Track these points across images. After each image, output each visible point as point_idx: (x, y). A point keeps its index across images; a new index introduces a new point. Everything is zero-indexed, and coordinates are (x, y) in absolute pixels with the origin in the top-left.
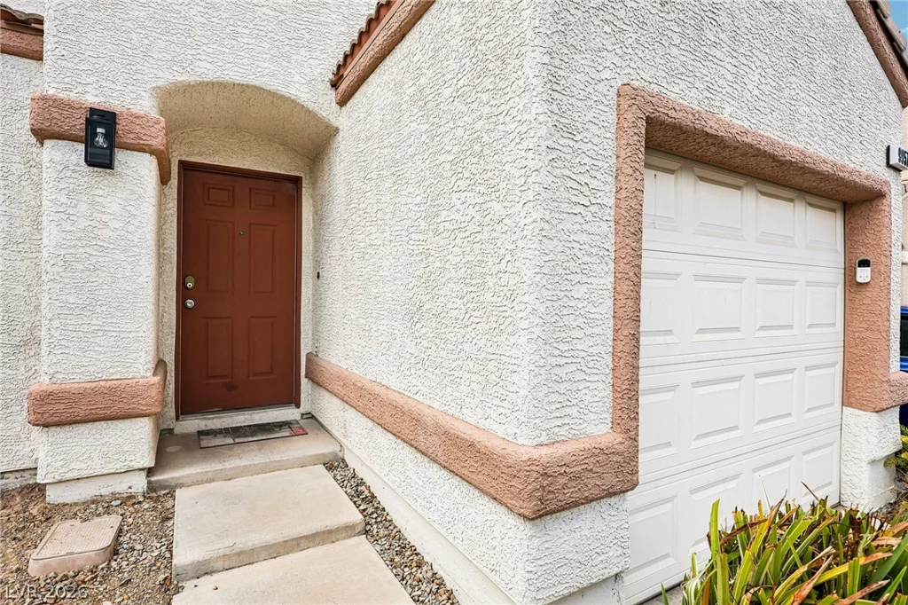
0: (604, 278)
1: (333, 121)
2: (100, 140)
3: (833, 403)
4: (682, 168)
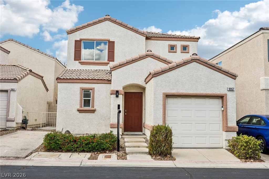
0: (161, 111)
1: (145, 86)
2: (117, 94)
3: (220, 130)
4: (178, 97)
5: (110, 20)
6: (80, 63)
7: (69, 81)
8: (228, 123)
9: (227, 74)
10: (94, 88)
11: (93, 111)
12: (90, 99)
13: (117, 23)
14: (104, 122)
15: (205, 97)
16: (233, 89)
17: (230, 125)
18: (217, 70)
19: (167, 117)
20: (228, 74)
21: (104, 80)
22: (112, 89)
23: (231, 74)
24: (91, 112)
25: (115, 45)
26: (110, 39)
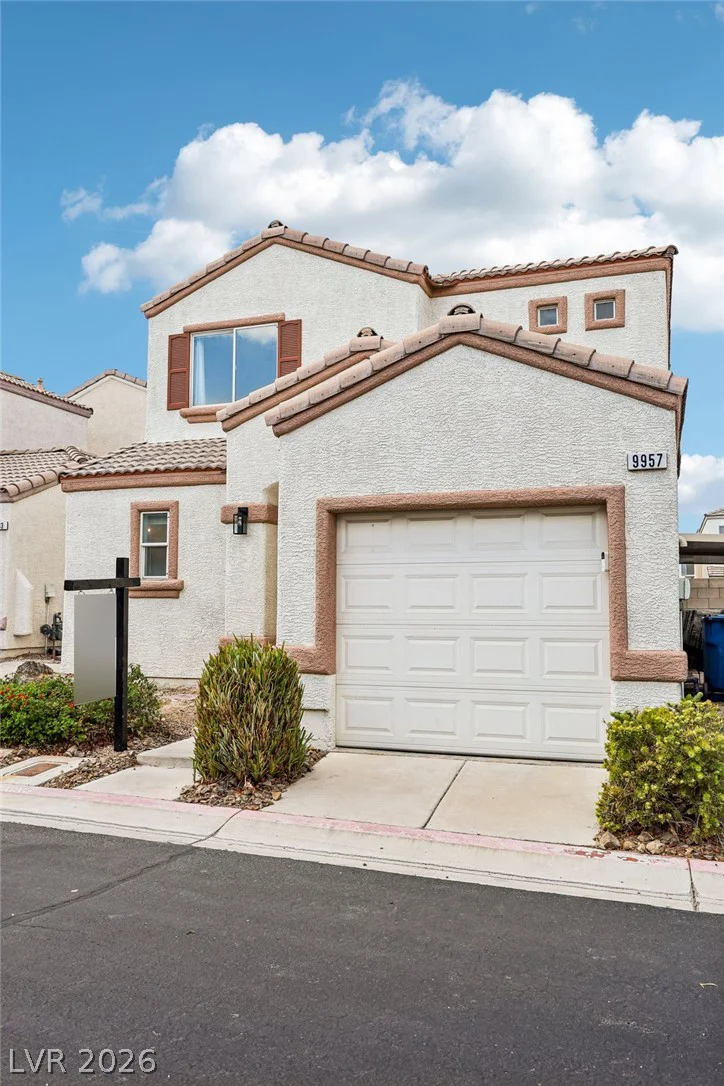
2: (240, 522)
3: (595, 673)
4: (395, 517)
5: (284, 241)
6: (185, 416)
7: (98, 483)
8: (633, 634)
9: (624, 383)
10: (177, 503)
11: (175, 591)
12: (166, 547)
13: (307, 248)
14: (210, 630)
15: (522, 511)
16: (656, 459)
17: (640, 644)
18: (571, 370)
19: (348, 607)
20: (632, 385)
21: (208, 469)
22: (228, 502)
23: (644, 382)
24: (166, 593)
25: (303, 332)
26: (284, 315)
